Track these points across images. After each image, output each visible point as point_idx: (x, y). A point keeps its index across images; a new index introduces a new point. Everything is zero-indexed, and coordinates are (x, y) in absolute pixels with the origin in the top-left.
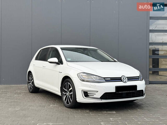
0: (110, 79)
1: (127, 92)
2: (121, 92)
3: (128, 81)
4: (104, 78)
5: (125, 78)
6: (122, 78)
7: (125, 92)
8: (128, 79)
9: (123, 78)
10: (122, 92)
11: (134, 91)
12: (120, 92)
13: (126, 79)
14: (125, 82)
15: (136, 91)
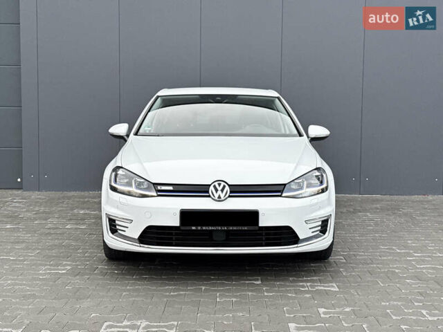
0: (171, 188)
3: (230, 196)
4: (155, 184)
5: (220, 189)
6: (212, 188)
8: (231, 192)
9: (215, 186)
10: (199, 228)
12: (194, 228)
13: (222, 190)
14: (219, 200)
15: (256, 228)
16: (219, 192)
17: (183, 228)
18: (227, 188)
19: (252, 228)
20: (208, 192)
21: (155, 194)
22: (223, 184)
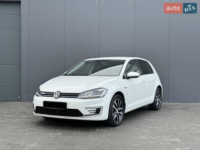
1: (54, 108)
2: (48, 107)
5: (56, 94)
6: (55, 94)
7: (52, 108)
11: (62, 109)
14: (56, 98)
15: (65, 109)
16: (56, 95)
17: (44, 108)
18: (59, 94)
19: (64, 109)
20: (53, 95)
21: (40, 95)
22: (58, 92)
